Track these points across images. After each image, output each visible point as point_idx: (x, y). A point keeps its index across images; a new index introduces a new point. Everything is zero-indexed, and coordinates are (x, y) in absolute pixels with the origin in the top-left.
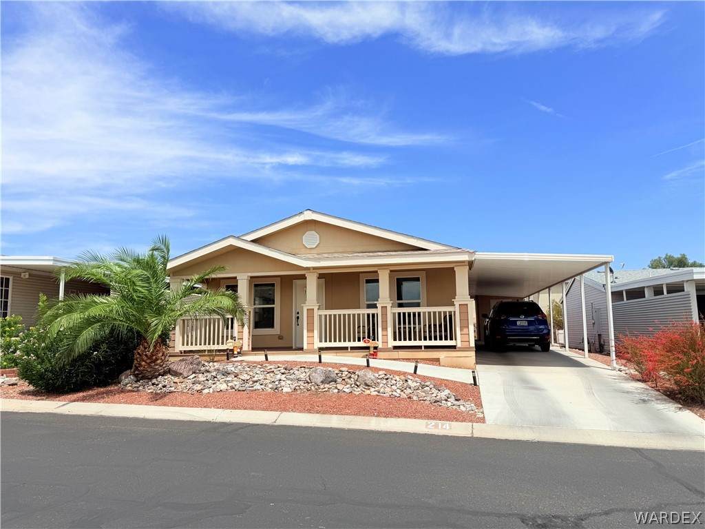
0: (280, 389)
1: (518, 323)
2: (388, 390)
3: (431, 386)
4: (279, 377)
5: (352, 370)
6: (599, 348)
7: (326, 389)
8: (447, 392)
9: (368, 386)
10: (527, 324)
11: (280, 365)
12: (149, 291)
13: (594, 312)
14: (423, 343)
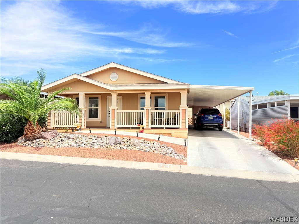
0: (93, 147)
1: (209, 118)
2: (144, 148)
3: (165, 146)
4: (93, 141)
5: (129, 138)
6: (245, 129)
7: (115, 147)
8: (172, 149)
9: (136, 146)
10: (213, 119)
11: (95, 135)
12: (31, 98)
13: (243, 114)
14: (165, 126)
